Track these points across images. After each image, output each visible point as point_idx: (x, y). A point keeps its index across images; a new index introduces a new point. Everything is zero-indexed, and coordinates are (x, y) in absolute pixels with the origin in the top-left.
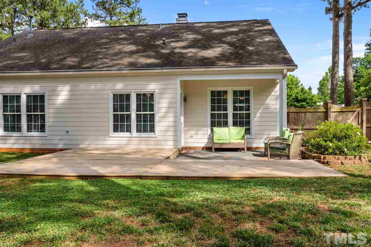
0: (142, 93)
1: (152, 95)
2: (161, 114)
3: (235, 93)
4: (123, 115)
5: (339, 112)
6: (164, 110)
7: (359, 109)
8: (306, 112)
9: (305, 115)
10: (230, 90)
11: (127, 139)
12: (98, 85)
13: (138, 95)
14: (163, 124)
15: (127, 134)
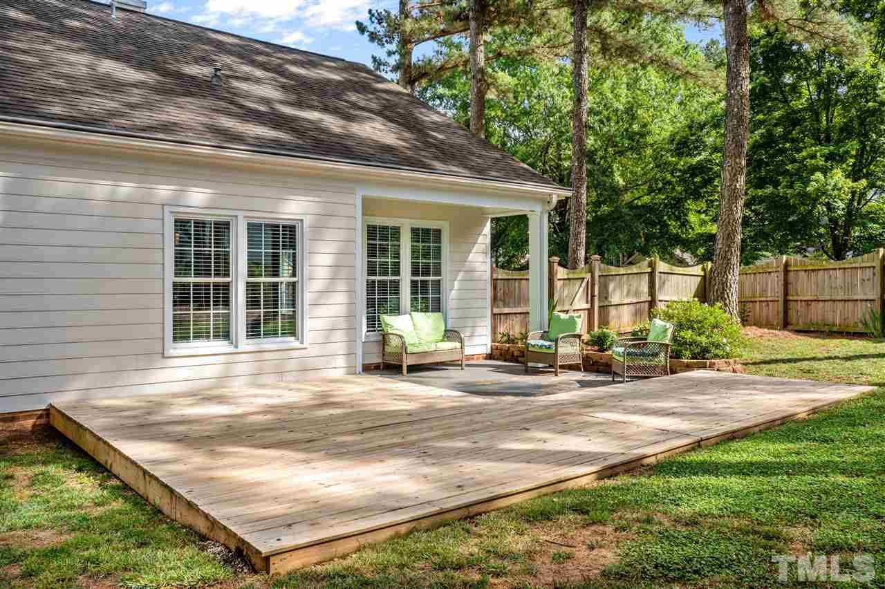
0: (263, 222)
1: (292, 229)
2: (316, 285)
3: (414, 231)
4: (200, 286)
5: (564, 279)
6: (323, 273)
7: (589, 276)
8: (521, 279)
9: (520, 284)
10: (405, 226)
11: (221, 359)
12: (123, 184)
13: (253, 228)
14: (322, 311)
15: (220, 346)
